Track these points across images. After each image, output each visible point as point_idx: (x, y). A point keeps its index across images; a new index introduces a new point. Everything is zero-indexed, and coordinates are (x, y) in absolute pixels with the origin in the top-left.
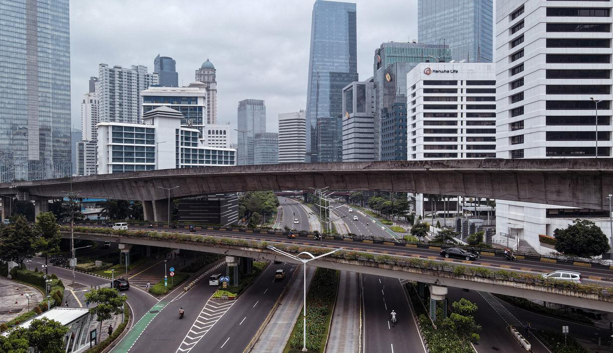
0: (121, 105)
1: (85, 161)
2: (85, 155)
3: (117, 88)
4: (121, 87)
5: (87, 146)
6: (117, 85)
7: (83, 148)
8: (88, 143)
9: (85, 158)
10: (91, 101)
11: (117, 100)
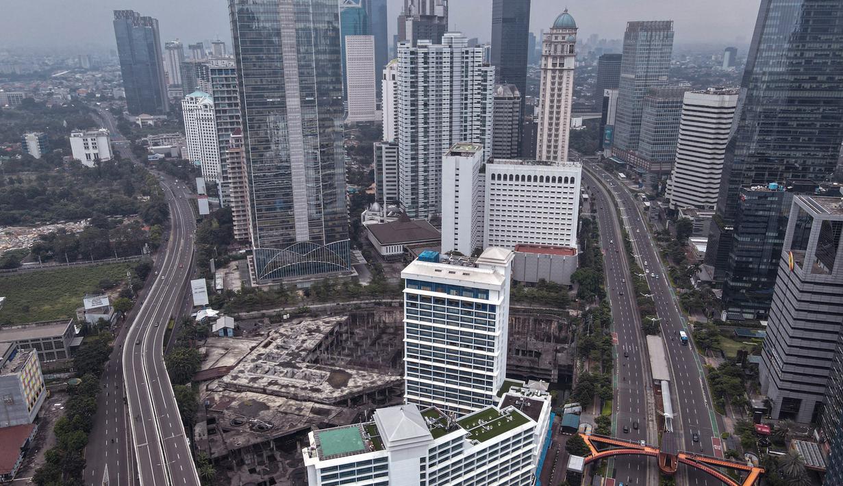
0: (426, 105)
1: (384, 171)
2: (384, 163)
3: (421, 79)
4: (426, 77)
5: (387, 150)
6: (420, 75)
7: (381, 153)
8: (388, 146)
9: (384, 167)
10: (394, 76)
11: (420, 98)
